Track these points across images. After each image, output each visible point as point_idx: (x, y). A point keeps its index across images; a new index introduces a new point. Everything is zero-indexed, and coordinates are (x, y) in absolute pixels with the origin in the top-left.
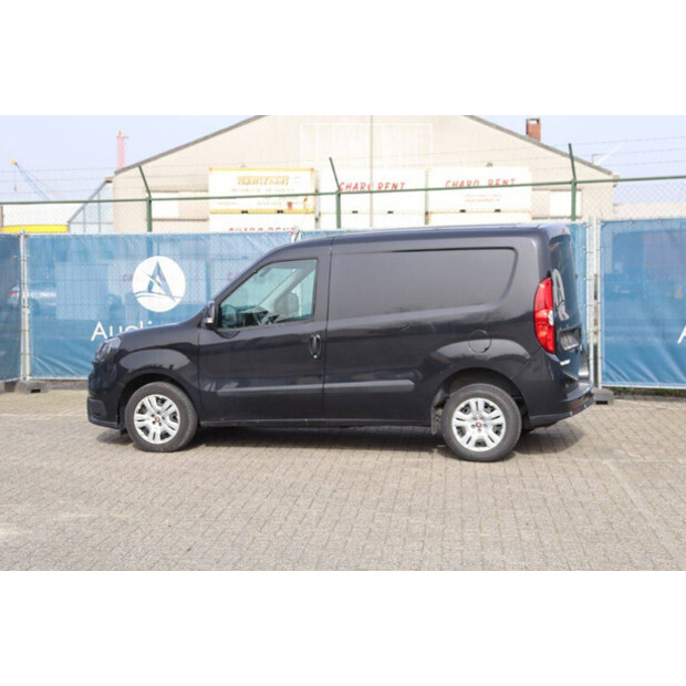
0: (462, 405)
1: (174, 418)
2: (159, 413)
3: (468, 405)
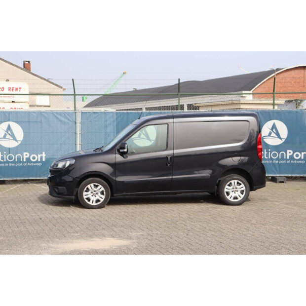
0: (229, 183)
1: (102, 193)
2: (95, 191)
3: (231, 183)
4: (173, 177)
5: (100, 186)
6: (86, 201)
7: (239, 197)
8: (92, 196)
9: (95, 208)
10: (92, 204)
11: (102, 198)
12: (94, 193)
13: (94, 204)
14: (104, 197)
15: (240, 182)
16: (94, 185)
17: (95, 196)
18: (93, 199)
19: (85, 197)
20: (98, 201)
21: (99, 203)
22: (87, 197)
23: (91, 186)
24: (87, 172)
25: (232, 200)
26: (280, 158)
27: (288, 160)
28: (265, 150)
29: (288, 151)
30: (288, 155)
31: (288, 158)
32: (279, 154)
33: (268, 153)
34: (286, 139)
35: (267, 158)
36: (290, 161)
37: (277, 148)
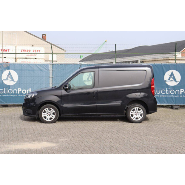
1: (54, 114)
3: (134, 109)
4: (98, 105)
5: (52, 110)
6: (44, 118)
7: (139, 118)
8: (48, 115)
9: (49, 123)
10: (47, 121)
11: (54, 117)
12: (49, 114)
13: (49, 120)
14: (54, 116)
15: (140, 109)
16: (49, 109)
17: (49, 116)
18: (48, 117)
19: (43, 116)
20: (51, 119)
21: (51, 120)
22: (44, 116)
23: (47, 109)
24: (44, 101)
25: (135, 119)
26: (176, 94)
27: (181, 95)
28: (166, 89)
29: (181, 90)
30: (181, 92)
31: (181, 94)
32: (175, 91)
33: (168, 91)
34: (180, 82)
35: (167, 94)
36: (182, 96)
37: (174, 88)
